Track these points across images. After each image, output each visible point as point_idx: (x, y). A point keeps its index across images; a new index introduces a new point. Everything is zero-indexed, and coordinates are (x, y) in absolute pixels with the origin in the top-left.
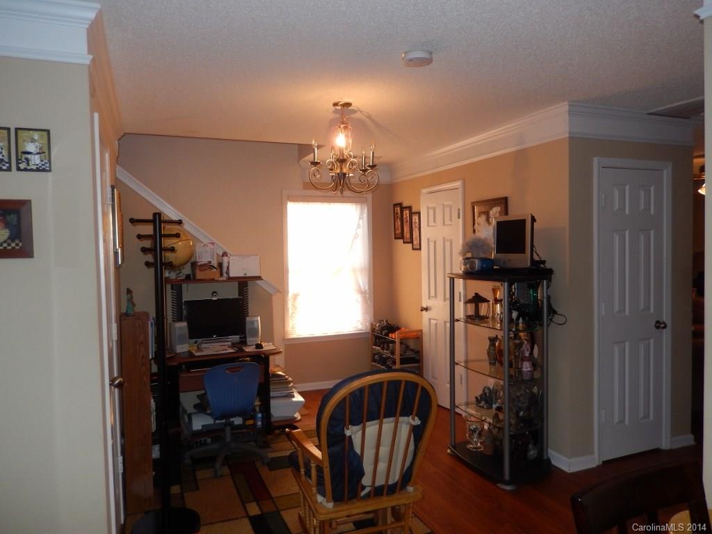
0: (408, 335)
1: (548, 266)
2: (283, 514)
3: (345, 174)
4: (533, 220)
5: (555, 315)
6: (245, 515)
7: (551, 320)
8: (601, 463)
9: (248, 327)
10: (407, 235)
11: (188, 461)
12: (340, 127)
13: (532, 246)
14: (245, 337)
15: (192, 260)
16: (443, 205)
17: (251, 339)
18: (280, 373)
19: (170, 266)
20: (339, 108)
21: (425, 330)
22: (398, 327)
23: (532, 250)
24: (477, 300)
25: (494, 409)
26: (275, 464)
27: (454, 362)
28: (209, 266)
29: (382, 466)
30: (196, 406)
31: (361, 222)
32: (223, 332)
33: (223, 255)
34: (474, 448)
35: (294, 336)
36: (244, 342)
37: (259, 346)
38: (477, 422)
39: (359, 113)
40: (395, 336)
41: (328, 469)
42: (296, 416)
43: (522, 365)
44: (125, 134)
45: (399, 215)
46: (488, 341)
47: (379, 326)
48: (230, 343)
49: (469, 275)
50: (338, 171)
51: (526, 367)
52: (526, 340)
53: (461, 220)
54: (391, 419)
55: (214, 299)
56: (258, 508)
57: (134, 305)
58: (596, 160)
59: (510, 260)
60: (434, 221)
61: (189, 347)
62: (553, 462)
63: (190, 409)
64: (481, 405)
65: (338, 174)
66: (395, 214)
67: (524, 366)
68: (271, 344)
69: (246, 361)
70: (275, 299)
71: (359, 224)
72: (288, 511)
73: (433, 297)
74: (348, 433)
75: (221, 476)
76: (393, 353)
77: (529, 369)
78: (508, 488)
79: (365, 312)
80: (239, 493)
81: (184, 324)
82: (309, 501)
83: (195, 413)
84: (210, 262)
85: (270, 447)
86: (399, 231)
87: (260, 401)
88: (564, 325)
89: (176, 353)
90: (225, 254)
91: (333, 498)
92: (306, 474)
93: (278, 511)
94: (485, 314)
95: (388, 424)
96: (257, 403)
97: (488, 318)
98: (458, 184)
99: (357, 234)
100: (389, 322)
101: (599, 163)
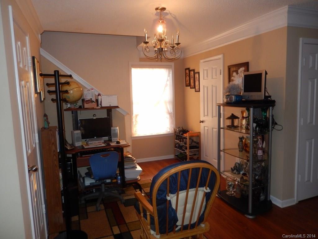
0: (193, 135)
1: (273, 98)
2: (132, 233)
3: (162, 49)
4: (266, 73)
5: (276, 125)
6: (112, 234)
7: (273, 128)
8: (298, 202)
9: (112, 132)
10: (192, 84)
11: (83, 202)
12: (159, 22)
13: (265, 88)
14: (111, 138)
15: (82, 98)
16: (212, 68)
17: (114, 139)
18: (130, 156)
19: (66, 101)
20: (159, 11)
21: (202, 132)
22: (187, 130)
23: (265, 91)
24: (233, 117)
25: (241, 174)
26: (128, 203)
27: (220, 150)
28: (91, 101)
29: (188, 214)
30: (86, 174)
31: (169, 78)
32: (100, 136)
33: (98, 95)
34: (230, 194)
35: (136, 135)
36: (110, 140)
37: (118, 142)
38: (232, 181)
39: (169, 15)
40: (186, 135)
41: (157, 218)
42: (138, 178)
43: (258, 152)
44: (44, 31)
45: (188, 74)
46: (239, 139)
47: (178, 130)
48: (103, 141)
49: (229, 104)
50: (159, 47)
51: (260, 153)
52: (260, 138)
53: (222, 75)
54: (194, 189)
55: (94, 118)
56: (118, 229)
57: (48, 123)
58: (301, 39)
59: (251, 96)
60: (207, 76)
61: (82, 143)
62: (273, 202)
63: (83, 175)
64: (235, 172)
65: (159, 49)
66: (186, 73)
67: (259, 152)
68: (124, 141)
69: (112, 151)
70: (126, 118)
71: (168, 79)
72: (134, 231)
73: (206, 115)
74: (168, 198)
75: (100, 210)
76: (186, 144)
77: (261, 154)
78: (251, 217)
79: (171, 123)
80: (109, 220)
81: (79, 131)
82: (146, 232)
83: (85, 177)
84: (91, 99)
85: (125, 193)
86: (188, 82)
87: (120, 171)
88: (282, 130)
89: (75, 147)
90: (99, 95)
91: (160, 233)
92: (144, 216)
93: (129, 231)
94: (237, 125)
95: (192, 192)
96: (118, 172)
97: (239, 127)
98: (221, 56)
99: (167, 84)
100: (183, 128)
101: (303, 41)
